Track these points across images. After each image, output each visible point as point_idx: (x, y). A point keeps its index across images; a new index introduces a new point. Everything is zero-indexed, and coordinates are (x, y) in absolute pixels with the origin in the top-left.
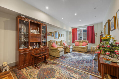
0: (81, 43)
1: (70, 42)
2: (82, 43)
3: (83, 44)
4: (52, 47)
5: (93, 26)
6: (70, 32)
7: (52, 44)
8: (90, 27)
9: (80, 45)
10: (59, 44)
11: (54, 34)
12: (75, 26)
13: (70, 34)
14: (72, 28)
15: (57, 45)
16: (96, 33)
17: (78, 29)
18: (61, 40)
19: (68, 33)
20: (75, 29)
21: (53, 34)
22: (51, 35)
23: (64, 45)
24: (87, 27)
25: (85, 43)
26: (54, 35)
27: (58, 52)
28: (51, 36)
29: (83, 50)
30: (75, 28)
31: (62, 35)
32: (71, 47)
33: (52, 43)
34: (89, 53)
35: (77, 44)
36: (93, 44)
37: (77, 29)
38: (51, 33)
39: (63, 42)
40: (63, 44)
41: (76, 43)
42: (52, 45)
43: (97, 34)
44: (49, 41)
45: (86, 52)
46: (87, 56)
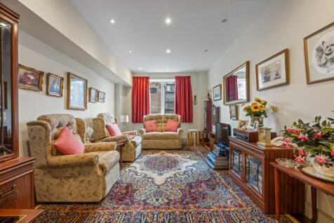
0: (163, 124)
1: (128, 121)
2: (165, 122)
3: (168, 127)
4: (59, 151)
5: (189, 78)
6: (126, 88)
7: (56, 137)
8: (182, 77)
9: (159, 128)
10: (89, 131)
11: (61, 87)
12: (143, 69)
13: (125, 94)
14: (133, 73)
15: (82, 137)
16: (195, 97)
17: (150, 81)
18: (95, 116)
19: (121, 90)
20: (143, 78)
21: (56, 86)
22: (44, 86)
23: (111, 132)
24: (177, 78)
25: (172, 124)
26: (64, 91)
27: (100, 172)
28: (47, 94)
29: (171, 144)
30: (140, 76)
31: (101, 95)
32: (138, 140)
33: (56, 131)
34: (187, 150)
35: (151, 126)
36: (190, 124)
37: (147, 78)
38: (44, 79)
39: (106, 123)
40: (106, 130)
41: (148, 123)
42: (57, 143)
43: (197, 99)
44: (35, 119)
45: (179, 149)
46: (191, 163)
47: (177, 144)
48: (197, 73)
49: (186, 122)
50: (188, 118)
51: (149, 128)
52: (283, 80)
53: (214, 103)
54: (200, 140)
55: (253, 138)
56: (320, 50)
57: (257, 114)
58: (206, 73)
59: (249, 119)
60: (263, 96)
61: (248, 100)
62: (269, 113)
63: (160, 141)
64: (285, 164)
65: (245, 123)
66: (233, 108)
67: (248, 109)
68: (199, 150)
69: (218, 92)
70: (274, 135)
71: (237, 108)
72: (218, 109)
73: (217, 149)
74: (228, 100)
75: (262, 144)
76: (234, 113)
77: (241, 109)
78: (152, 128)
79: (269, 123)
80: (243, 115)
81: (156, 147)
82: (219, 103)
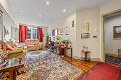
2: (34, 42)
3: (35, 43)
5: (42, 28)
8: (40, 28)
9: (32, 44)
14: (19, 24)
20: (24, 26)
24: (38, 28)
30: (22, 25)
31: (8, 32)
35: (28, 43)
37: (26, 26)
39: (14, 43)
41: (27, 42)
43: (44, 35)
46: (44, 52)
47: (39, 48)
48: (44, 27)
49: (41, 42)
50: (41, 40)
51: (28, 44)
52: (62, 34)
53: (49, 36)
54: (45, 47)
55: (58, 43)
56: (67, 32)
57: (58, 39)
58: (47, 28)
59: (57, 40)
60: (60, 36)
61: (57, 36)
62: (60, 39)
63: (33, 48)
64: (62, 47)
65: (56, 41)
66: (54, 38)
67: (57, 38)
68: (45, 49)
69: (50, 34)
70: (61, 43)
71: (55, 38)
72: (50, 38)
73: (51, 47)
74: (53, 36)
75: (59, 44)
76: (54, 39)
77: (56, 38)
78: (29, 44)
79: (61, 41)
80: (56, 40)
81: (32, 50)
82: (51, 36)
